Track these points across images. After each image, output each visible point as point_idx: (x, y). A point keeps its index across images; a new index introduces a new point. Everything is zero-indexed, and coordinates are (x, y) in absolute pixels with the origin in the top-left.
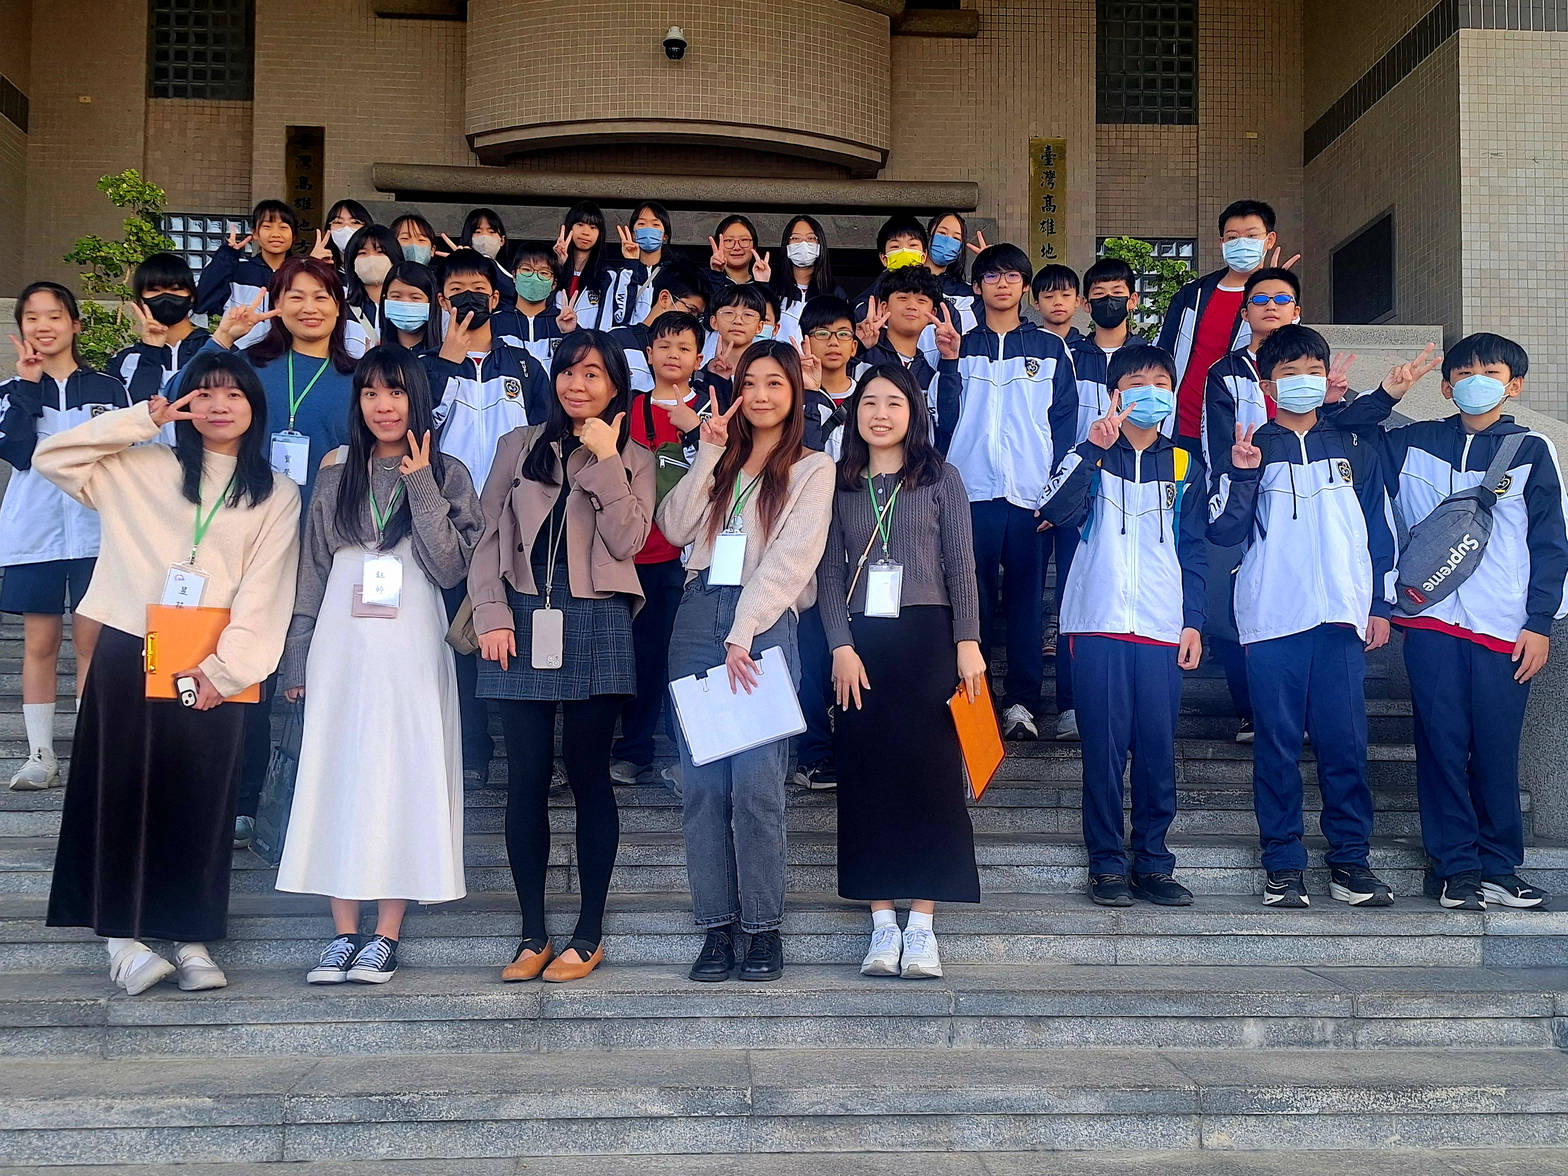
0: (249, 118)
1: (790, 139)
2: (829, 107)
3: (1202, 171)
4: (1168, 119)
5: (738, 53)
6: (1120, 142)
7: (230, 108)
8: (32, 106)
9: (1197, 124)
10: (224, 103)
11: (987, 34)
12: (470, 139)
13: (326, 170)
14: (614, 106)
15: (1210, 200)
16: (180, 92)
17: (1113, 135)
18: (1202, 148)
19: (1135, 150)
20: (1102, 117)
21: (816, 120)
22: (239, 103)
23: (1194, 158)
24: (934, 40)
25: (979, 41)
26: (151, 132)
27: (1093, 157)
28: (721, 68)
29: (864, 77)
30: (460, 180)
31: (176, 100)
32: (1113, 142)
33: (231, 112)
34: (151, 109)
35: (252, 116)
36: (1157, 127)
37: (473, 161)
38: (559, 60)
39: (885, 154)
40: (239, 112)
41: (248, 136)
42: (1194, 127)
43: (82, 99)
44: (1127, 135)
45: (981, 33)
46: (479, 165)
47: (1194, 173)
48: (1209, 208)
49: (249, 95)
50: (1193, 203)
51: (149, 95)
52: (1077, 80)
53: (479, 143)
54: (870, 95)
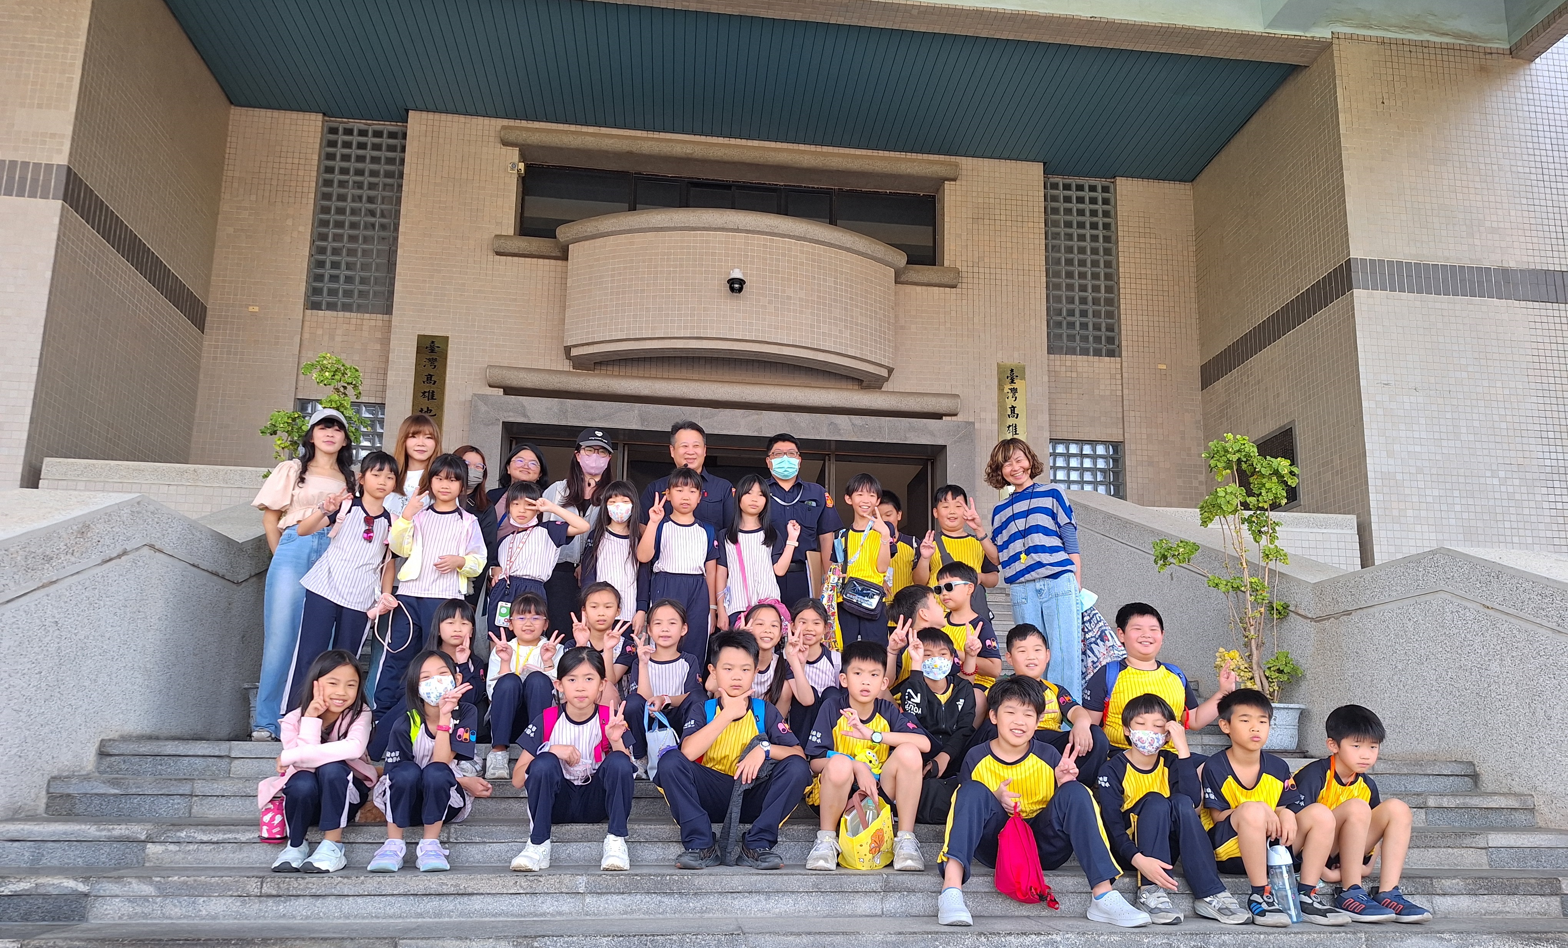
0: (388, 327)
1: (821, 357)
2: (851, 334)
3: (1126, 391)
4: (1098, 353)
5: (784, 291)
6: (1063, 369)
7: (372, 321)
8: (209, 313)
9: (1120, 356)
10: (367, 316)
11: (964, 286)
12: (568, 349)
13: (448, 369)
14: (686, 328)
15: (1132, 414)
16: (331, 307)
17: (1058, 363)
18: (1125, 375)
19: (1074, 375)
20: (1051, 350)
21: (841, 344)
22: (380, 316)
23: (1119, 382)
24: (924, 288)
25: (959, 290)
26: (306, 336)
27: (1046, 378)
28: (770, 302)
29: (876, 312)
30: (557, 380)
31: (329, 313)
32: (1058, 368)
33: (373, 323)
34: (307, 318)
35: (390, 327)
36: (1091, 358)
37: (567, 366)
38: (643, 291)
39: (890, 371)
40: (380, 323)
41: (386, 342)
42: (1118, 359)
43: (251, 309)
44: (1068, 363)
45: (959, 285)
46: (571, 369)
47: (1119, 393)
48: (1132, 419)
49: (388, 310)
50: (1121, 416)
51: (306, 308)
52: (1033, 322)
53: (574, 352)
54: (880, 326)
